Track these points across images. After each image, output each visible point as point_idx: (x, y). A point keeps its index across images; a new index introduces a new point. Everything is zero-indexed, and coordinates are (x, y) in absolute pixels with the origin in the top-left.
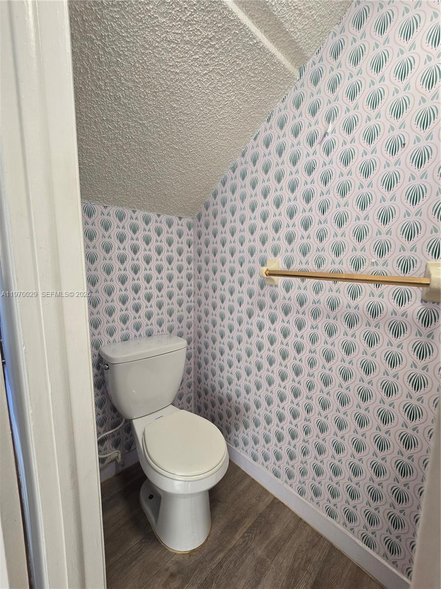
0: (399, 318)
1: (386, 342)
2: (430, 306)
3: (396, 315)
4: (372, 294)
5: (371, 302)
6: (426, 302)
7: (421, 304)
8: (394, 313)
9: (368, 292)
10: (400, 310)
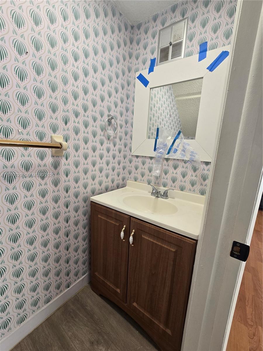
0: (42, 168)
1: (38, 185)
2: (56, 158)
3: (40, 166)
4: (23, 155)
5: (23, 161)
6: (54, 157)
7: (52, 158)
8: (39, 165)
9: (20, 154)
10: (42, 163)
